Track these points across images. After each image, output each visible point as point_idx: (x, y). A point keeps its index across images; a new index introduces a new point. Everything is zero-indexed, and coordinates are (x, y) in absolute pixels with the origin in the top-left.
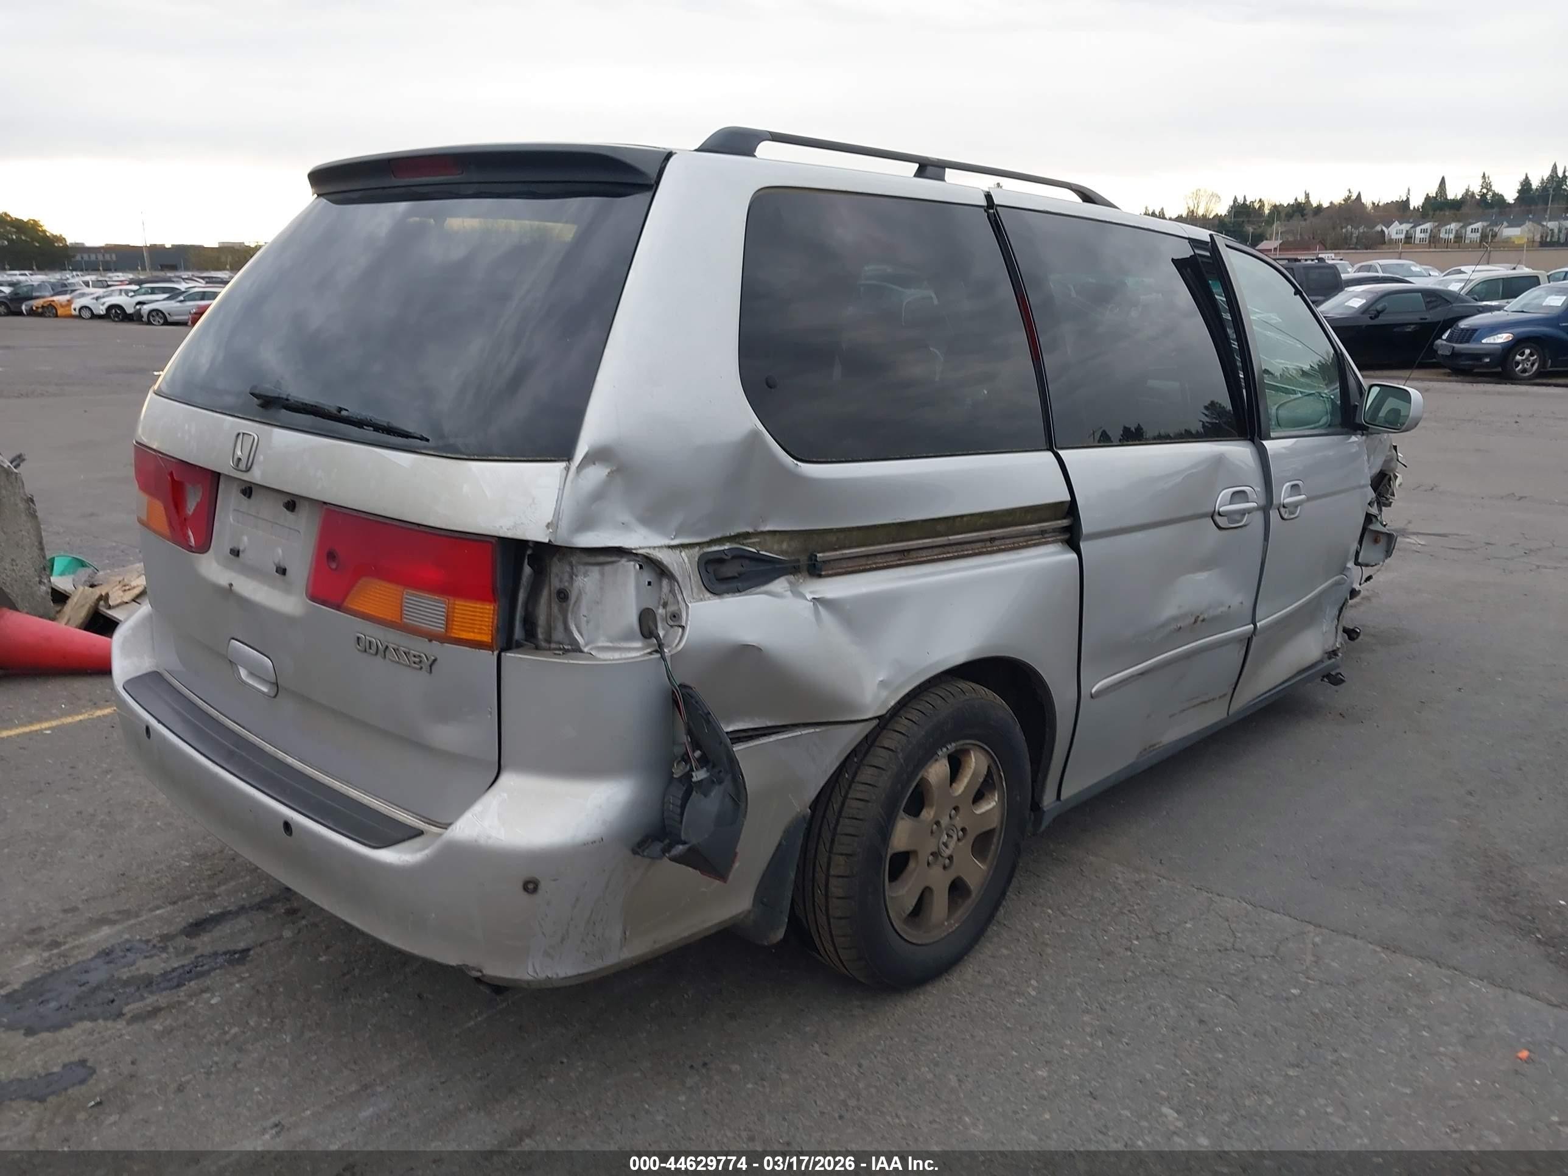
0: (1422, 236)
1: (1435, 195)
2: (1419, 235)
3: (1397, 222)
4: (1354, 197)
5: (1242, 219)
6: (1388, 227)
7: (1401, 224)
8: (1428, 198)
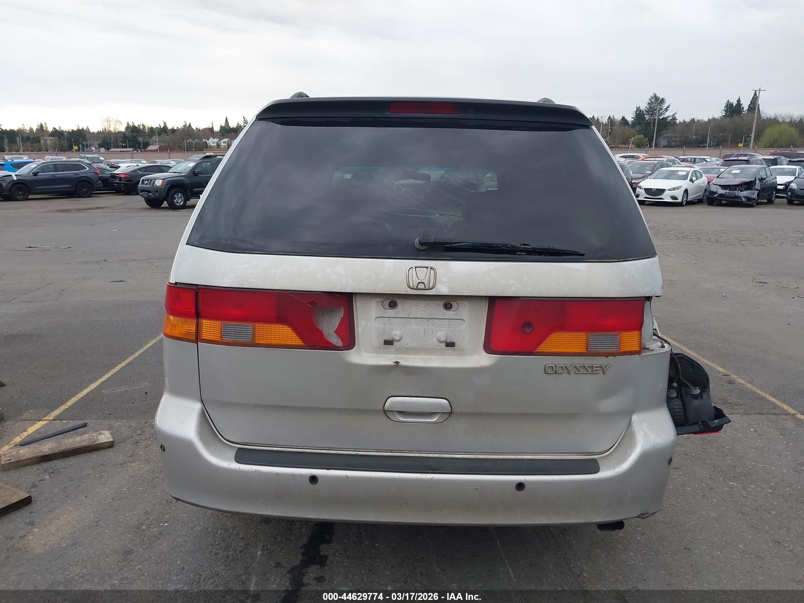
0: (224, 144)
1: (224, 126)
2: (223, 144)
3: (211, 138)
4: (188, 125)
5: (135, 134)
6: (208, 140)
7: (214, 139)
8: (221, 127)
